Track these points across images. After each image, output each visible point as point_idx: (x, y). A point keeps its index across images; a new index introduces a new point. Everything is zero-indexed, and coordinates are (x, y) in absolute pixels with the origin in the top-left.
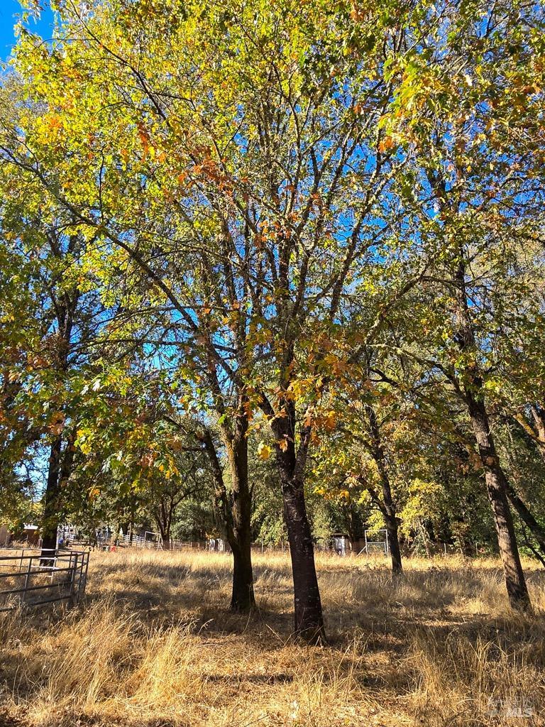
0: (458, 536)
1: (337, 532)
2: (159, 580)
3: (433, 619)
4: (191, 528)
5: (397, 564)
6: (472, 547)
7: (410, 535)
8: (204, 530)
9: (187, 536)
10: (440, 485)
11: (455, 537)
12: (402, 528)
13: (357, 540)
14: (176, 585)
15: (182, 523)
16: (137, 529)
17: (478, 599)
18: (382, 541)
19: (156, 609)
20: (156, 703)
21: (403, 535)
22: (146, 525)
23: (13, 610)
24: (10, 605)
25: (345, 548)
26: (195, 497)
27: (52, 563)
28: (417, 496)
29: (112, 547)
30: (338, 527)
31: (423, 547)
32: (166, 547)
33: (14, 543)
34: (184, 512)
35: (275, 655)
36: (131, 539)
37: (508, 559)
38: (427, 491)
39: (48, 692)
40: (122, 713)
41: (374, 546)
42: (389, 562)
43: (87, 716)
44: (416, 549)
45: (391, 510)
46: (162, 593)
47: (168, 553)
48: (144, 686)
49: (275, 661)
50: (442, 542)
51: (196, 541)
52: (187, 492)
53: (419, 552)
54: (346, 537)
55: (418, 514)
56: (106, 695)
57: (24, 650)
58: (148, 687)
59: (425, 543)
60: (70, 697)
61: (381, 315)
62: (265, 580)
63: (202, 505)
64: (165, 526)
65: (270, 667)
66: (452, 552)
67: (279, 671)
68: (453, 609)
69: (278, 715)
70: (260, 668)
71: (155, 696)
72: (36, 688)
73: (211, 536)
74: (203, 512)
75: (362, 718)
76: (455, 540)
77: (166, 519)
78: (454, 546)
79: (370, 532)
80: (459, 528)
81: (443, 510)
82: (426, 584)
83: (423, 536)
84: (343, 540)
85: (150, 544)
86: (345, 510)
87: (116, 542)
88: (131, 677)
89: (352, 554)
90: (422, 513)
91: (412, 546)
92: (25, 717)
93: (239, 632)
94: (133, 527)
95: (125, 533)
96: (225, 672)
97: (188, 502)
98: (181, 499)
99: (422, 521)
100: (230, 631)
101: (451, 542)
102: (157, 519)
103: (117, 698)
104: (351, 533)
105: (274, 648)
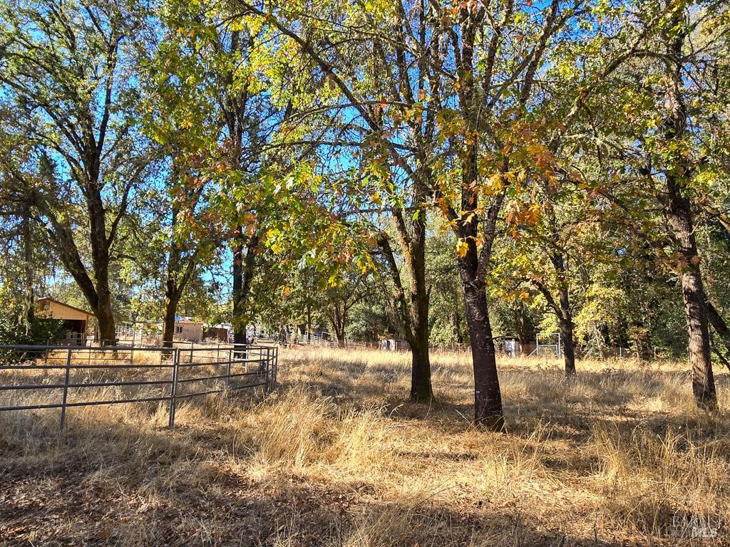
0: (636, 340)
1: (508, 335)
2: (339, 373)
3: (611, 414)
4: (364, 329)
5: (570, 365)
6: (651, 351)
7: (584, 339)
8: (376, 331)
9: (360, 336)
10: (621, 290)
11: (632, 341)
12: (575, 332)
13: (528, 343)
14: (356, 378)
15: (355, 324)
16: (313, 330)
17: (659, 398)
18: (554, 344)
19: (341, 396)
20: (355, 470)
21: (577, 338)
22: (322, 326)
23: (220, 392)
24: (217, 388)
25: (515, 350)
26: (366, 301)
27: (244, 356)
28: (595, 301)
29: (292, 345)
30: (509, 330)
31: (597, 350)
32: (342, 346)
33: (207, 339)
34: (357, 315)
35: (457, 437)
36: (309, 338)
37: (698, 361)
38: (606, 296)
39: (262, 456)
40: (326, 476)
41: (546, 348)
42: (562, 363)
43: (297, 476)
44: (590, 352)
45: (567, 313)
46: (344, 384)
47: (344, 351)
48: (342, 456)
49: (457, 443)
50: (618, 346)
51: (368, 341)
52: (360, 296)
53: (592, 355)
54: (516, 340)
55: (593, 319)
56: (310, 461)
57: (235, 424)
58: (347, 457)
59: (599, 346)
60: (280, 461)
61: (580, 101)
62: (439, 375)
63: (374, 308)
64: (340, 327)
65: (454, 447)
66: (628, 356)
67: (462, 451)
68: (631, 407)
69: (466, 485)
70: (445, 448)
71: (353, 464)
72: (251, 453)
73: (383, 337)
74: (374, 314)
75: (546, 492)
76: (631, 344)
77: (341, 321)
78: (630, 350)
79: (541, 336)
80: (637, 332)
81: (621, 315)
82: (602, 383)
83: (598, 340)
84: (513, 343)
85: (326, 343)
86: (517, 314)
87: (295, 340)
88: (330, 449)
89: (523, 355)
90: (598, 317)
91: (585, 349)
92: (246, 474)
93: (420, 418)
94: (310, 327)
95: (303, 333)
96: (413, 450)
97: (361, 305)
98: (354, 302)
99: (598, 326)
100: (412, 416)
101: (627, 346)
102: (332, 320)
103: (320, 464)
104: (521, 336)
105: (455, 432)
